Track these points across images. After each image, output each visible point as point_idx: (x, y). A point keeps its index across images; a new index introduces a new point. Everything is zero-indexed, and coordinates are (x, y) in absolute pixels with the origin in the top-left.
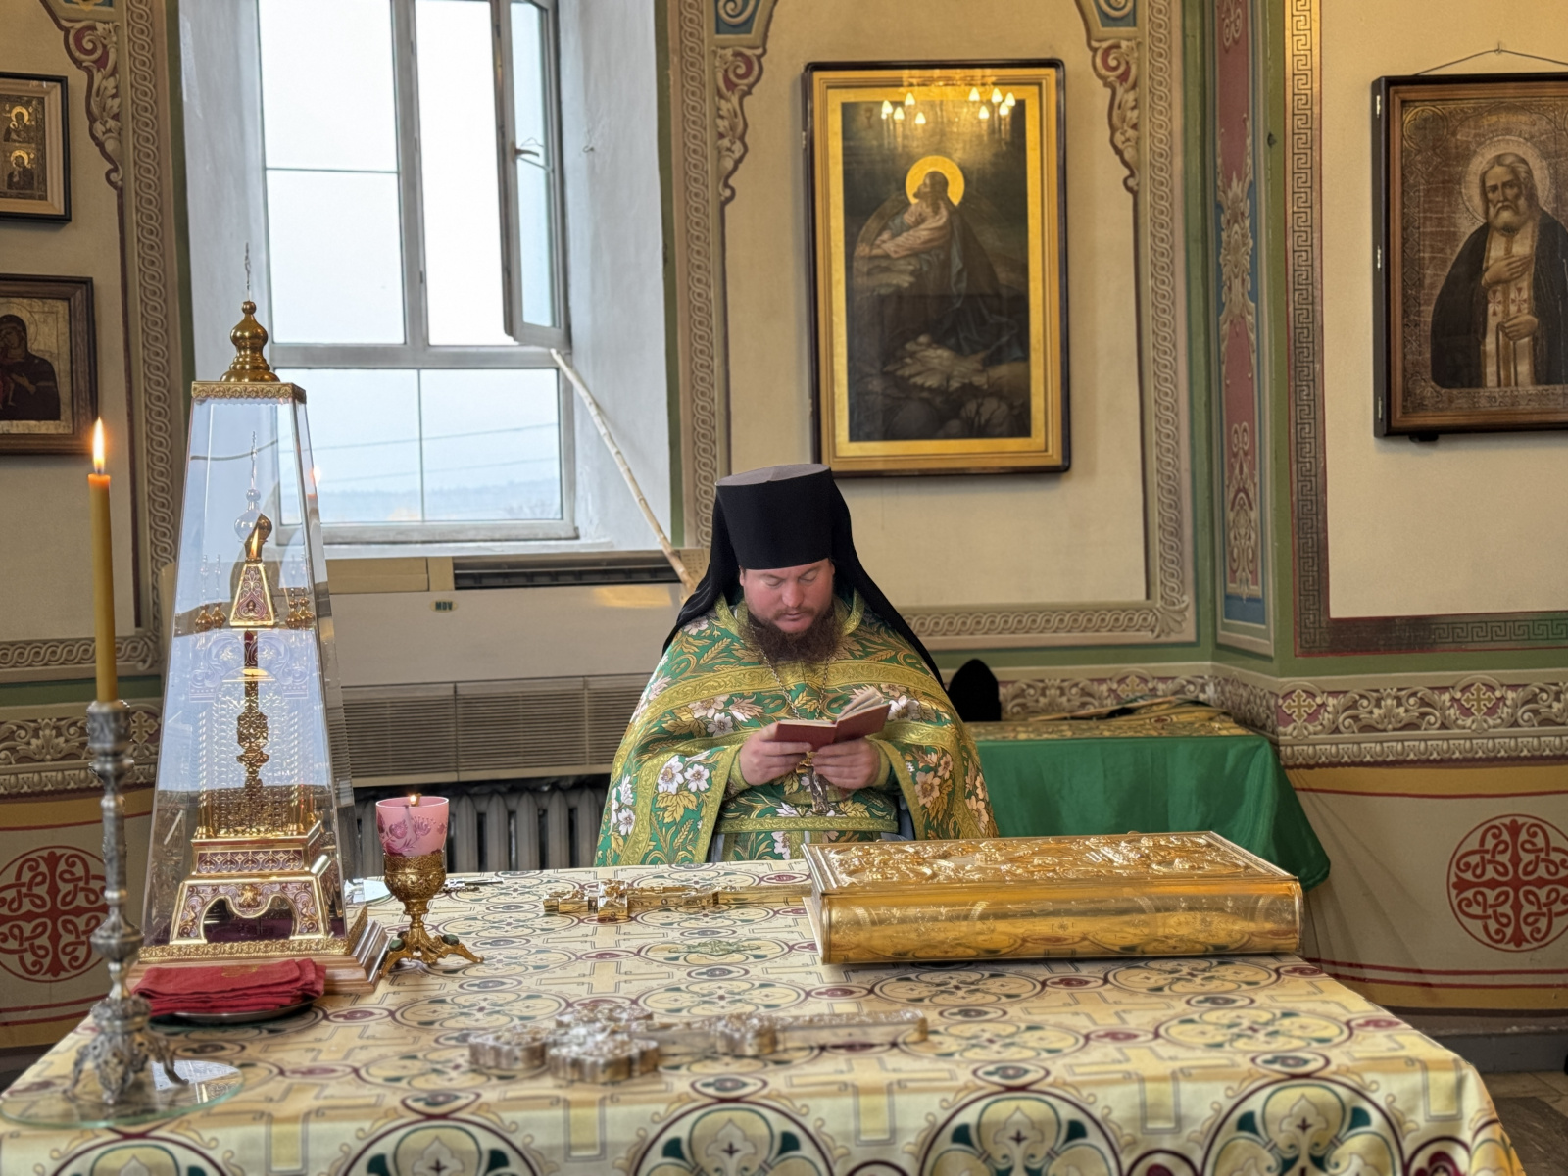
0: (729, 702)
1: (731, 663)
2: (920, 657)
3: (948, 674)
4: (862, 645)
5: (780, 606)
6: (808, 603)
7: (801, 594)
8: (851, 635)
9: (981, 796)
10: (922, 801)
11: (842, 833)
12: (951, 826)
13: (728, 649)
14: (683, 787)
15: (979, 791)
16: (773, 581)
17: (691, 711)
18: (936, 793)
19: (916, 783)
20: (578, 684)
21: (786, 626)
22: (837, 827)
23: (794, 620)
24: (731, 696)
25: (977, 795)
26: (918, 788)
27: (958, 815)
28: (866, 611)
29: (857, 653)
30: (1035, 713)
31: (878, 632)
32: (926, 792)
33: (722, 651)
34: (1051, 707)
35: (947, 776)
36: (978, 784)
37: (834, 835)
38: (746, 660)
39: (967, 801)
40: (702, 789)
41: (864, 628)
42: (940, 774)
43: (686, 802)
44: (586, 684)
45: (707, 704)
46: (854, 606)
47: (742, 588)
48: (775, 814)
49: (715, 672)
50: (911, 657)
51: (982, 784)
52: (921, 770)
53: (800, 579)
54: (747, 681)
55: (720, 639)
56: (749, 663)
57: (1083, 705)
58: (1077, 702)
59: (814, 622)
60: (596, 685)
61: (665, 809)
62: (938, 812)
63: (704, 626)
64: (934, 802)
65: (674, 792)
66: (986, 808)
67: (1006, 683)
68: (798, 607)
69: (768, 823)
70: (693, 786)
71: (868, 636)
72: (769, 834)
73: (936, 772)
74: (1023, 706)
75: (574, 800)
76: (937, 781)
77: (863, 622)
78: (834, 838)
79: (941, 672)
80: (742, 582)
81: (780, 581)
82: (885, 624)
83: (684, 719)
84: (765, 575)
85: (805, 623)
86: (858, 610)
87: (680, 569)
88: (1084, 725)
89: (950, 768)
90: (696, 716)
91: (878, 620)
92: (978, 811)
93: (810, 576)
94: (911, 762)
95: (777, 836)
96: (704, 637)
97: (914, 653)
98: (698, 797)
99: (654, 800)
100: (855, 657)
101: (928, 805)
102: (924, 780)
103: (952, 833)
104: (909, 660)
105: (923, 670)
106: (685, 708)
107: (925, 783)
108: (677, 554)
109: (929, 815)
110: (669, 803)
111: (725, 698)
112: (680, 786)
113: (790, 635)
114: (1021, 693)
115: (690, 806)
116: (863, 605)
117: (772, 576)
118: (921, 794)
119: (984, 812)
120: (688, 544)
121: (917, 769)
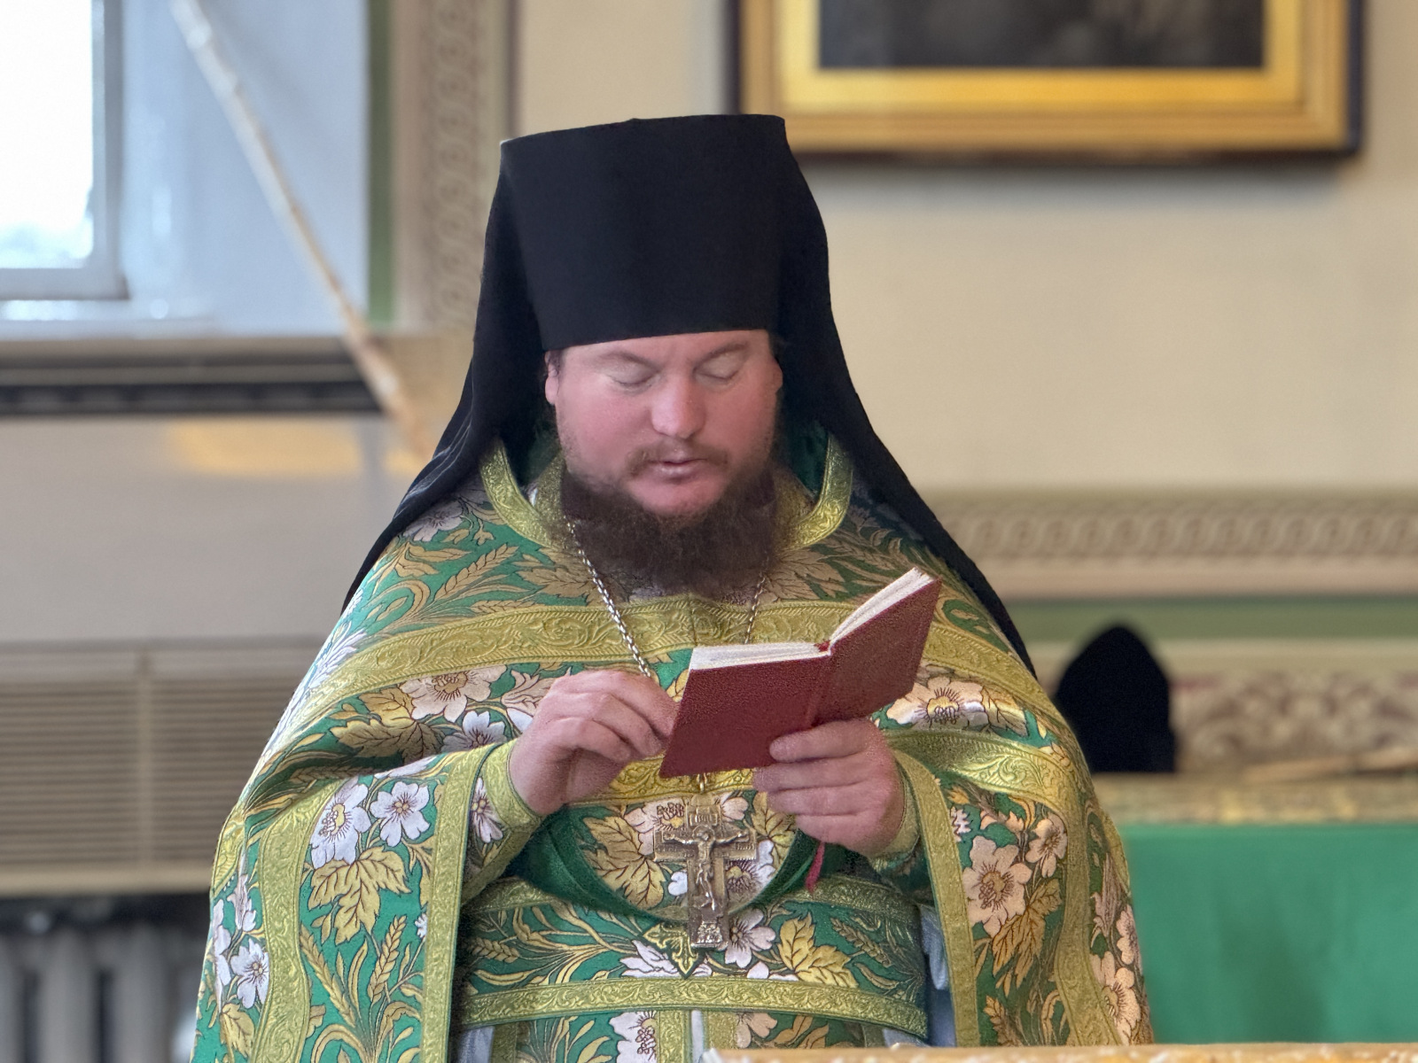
0: (501, 687)
1: (516, 598)
2: (984, 611)
3: (1052, 656)
4: (843, 571)
5: (647, 439)
6: (717, 435)
7: (697, 409)
8: (815, 548)
9: (1127, 958)
10: (977, 914)
11: (785, 1019)
12: (1048, 1011)
13: (510, 571)
14: (370, 839)
15: (1123, 944)
16: (631, 371)
17: (407, 702)
18: (1015, 904)
19: (968, 864)
20: (122, 666)
21: (656, 494)
22: (775, 1003)
23: (678, 480)
24: (509, 669)
25: (1117, 954)
26: (970, 877)
27: (1067, 989)
28: (855, 501)
29: (830, 588)
30: (1261, 757)
31: (884, 548)
32: (991, 892)
33: (494, 572)
34: (1303, 745)
35: (1049, 867)
36: (1122, 926)
37: (763, 1025)
38: (553, 589)
39: (1095, 960)
40: (413, 835)
41: (849, 537)
42: (1033, 856)
43: (381, 876)
44: (144, 666)
45: (448, 685)
46: (827, 487)
47: (552, 408)
48: (618, 971)
49: (472, 615)
50: (966, 609)
51: (1131, 931)
52: (984, 834)
53: (697, 369)
54: (552, 635)
55: (488, 548)
56: (559, 599)
57: (1382, 741)
58: (1367, 731)
59: (729, 492)
60: (170, 665)
61: (335, 906)
62: (1015, 958)
63: (452, 523)
64: (1011, 925)
65: (351, 858)
66: (1134, 987)
67: (1192, 684)
68: (690, 441)
69: (602, 994)
70: (392, 834)
71: (859, 554)
72: (603, 1018)
73: (1024, 848)
74: (1235, 742)
75: (111, 951)
76: (1022, 874)
77: (847, 525)
78: (764, 1033)
79: (1034, 652)
80: (551, 392)
81: (648, 374)
82: (899, 532)
83: (387, 720)
84: (610, 356)
85: (702, 491)
86: (836, 494)
87: (384, 380)
88: (1385, 789)
89: (1059, 850)
90: (418, 715)
91: (885, 523)
92: (1117, 990)
93: (721, 366)
94: (963, 807)
95: (621, 1025)
96: (452, 544)
97: (971, 601)
98: (406, 859)
99: (306, 891)
100: (824, 596)
101: (992, 929)
102: (990, 860)
103: (1047, 1028)
104: (961, 615)
105: (991, 638)
106: (393, 692)
107: (993, 871)
108: (380, 343)
109: (992, 957)
110: (343, 889)
111: (494, 673)
112: (363, 836)
113: (669, 519)
114: (1229, 710)
115: (393, 886)
116: (848, 488)
117: (629, 358)
118: (975, 895)
119: (1130, 998)
120: (406, 319)
121: (976, 830)
